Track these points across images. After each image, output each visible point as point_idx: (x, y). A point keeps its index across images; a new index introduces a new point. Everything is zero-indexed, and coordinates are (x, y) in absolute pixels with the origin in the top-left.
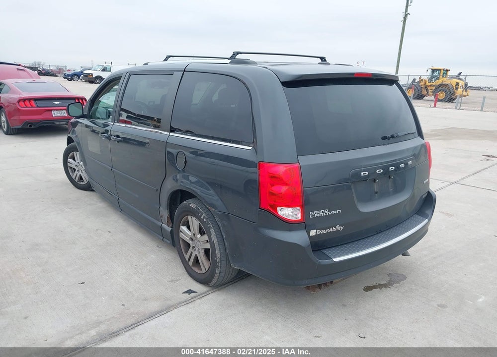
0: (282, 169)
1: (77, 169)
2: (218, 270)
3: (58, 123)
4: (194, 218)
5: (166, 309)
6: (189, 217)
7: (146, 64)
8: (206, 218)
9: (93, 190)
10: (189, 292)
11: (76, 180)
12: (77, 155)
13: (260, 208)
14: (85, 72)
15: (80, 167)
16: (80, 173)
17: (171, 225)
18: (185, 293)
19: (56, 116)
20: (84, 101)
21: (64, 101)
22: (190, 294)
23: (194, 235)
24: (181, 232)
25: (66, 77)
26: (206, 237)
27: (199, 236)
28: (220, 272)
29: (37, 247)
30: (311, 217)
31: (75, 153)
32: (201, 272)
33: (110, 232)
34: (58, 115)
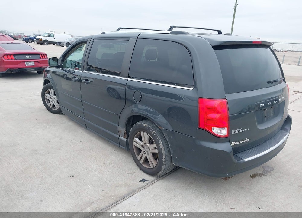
0: (216, 103)
1: (51, 100)
2: (163, 167)
3: (29, 70)
4: (145, 134)
5: (132, 192)
6: (142, 133)
7: (104, 33)
8: (155, 134)
9: (62, 114)
10: (143, 180)
11: (51, 107)
12: (52, 92)
13: (198, 128)
14: (37, 37)
15: (53, 99)
16: (53, 103)
17: (126, 137)
18: (141, 181)
19: (28, 65)
20: (45, 56)
21: (33, 56)
22: (144, 182)
23: (145, 144)
24: (134, 141)
25: (25, 40)
26: (154, 146)
27: (148, 145)
28: (165, 168)
29: (36, 152)
30: (233, 134)
31: (50, 90)
32: (150, 168)
33: (81, 141)
34: (29, 65)
